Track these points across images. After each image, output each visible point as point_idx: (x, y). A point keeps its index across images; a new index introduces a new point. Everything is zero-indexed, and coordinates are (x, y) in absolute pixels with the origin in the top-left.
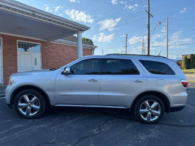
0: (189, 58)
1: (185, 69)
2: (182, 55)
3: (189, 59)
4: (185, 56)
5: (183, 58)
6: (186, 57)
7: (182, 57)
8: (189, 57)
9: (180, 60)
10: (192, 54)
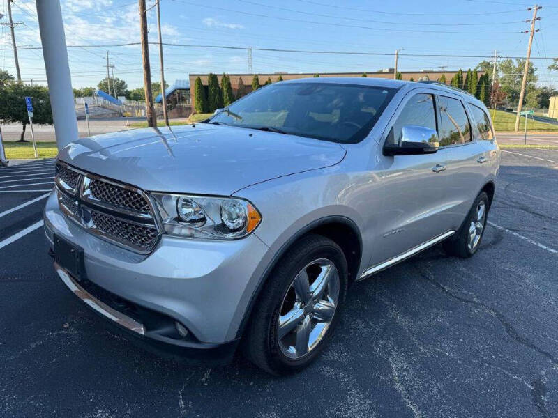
0: (207, 84)
1: (199, 112)
2: (190, 75)
3: (206, 88)
4: (197, 77)
5: (194, 83)
6: (199, 81)
7: (190, 80)
8: (205, 82)
9: (185, 87)
10: (211, 75)
